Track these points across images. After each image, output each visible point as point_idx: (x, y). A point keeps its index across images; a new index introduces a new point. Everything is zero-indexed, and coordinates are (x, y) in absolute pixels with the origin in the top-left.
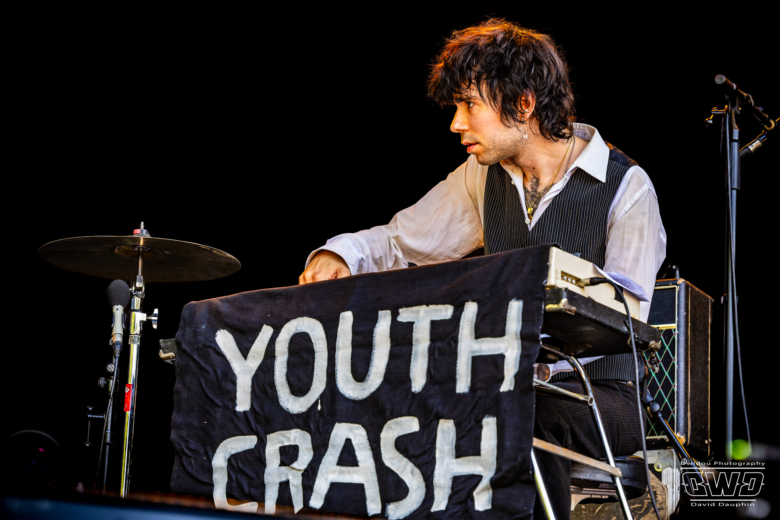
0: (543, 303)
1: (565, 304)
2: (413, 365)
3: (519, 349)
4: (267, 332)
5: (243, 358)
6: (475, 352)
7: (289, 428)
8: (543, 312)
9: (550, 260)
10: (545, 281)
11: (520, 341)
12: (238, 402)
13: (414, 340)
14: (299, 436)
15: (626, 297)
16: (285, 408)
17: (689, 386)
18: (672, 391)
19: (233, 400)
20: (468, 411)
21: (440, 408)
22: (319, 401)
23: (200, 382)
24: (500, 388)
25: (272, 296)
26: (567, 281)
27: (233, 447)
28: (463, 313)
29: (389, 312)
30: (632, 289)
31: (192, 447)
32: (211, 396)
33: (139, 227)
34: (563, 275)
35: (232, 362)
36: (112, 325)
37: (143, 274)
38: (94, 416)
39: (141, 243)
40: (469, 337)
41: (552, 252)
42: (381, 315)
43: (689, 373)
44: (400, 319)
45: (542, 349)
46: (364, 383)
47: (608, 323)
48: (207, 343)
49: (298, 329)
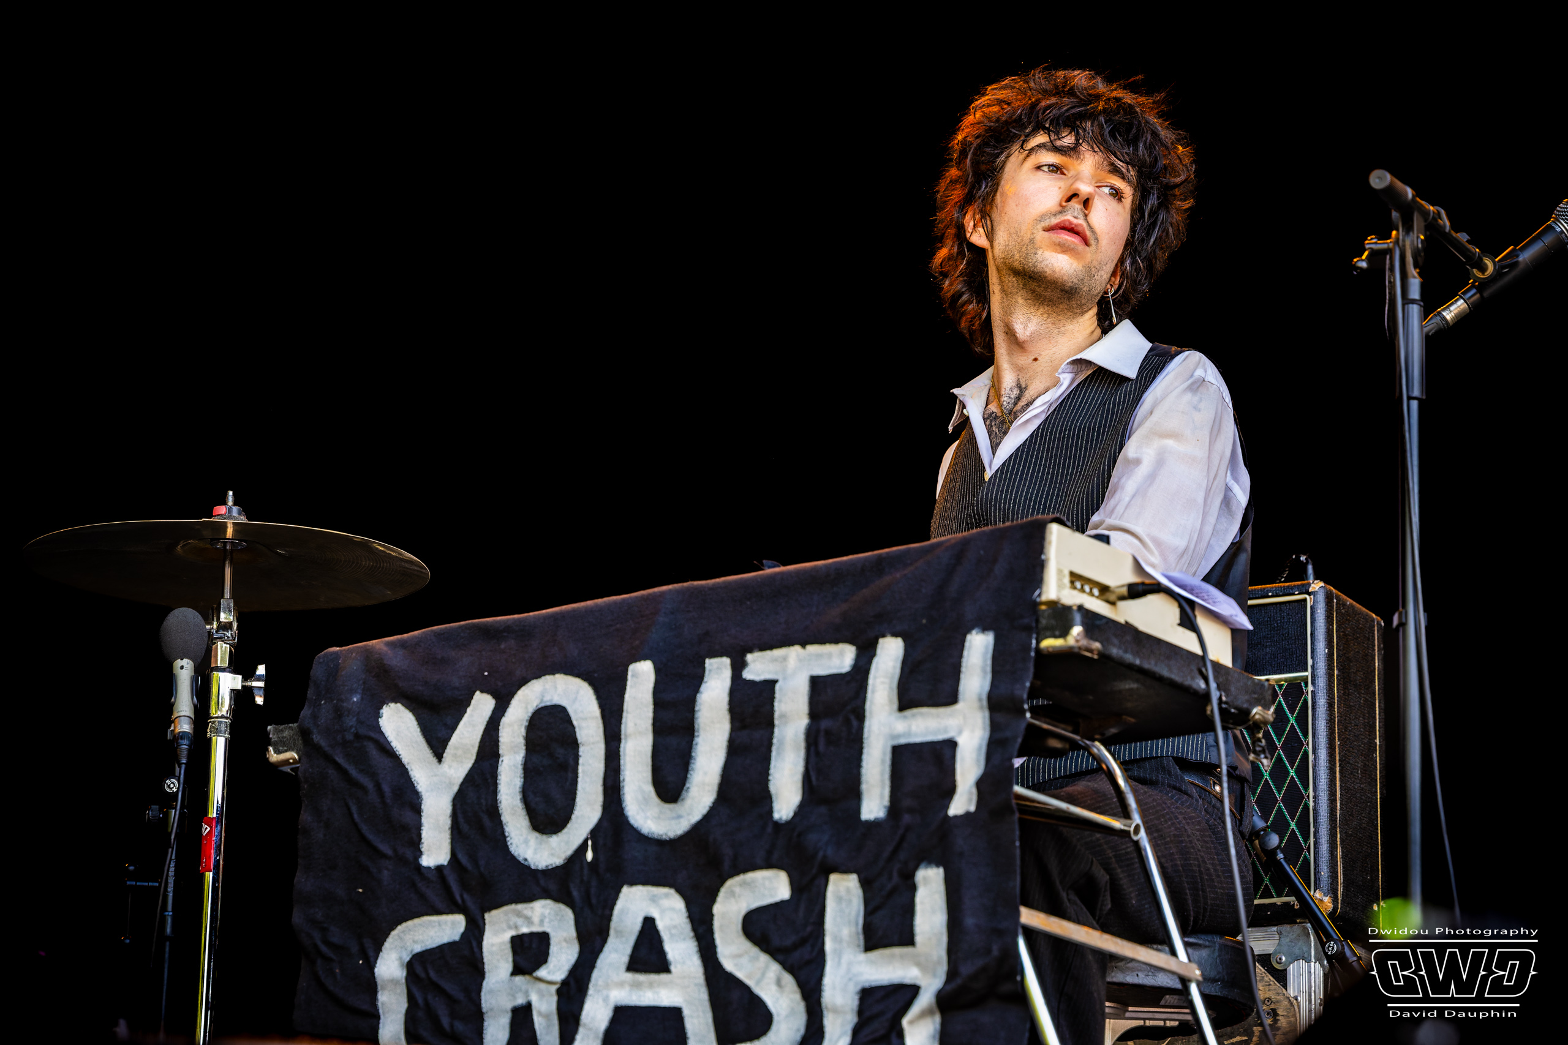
0: (1034, 636)
1: (1079, 638)
2: (775, 767)
3: (984, 729)
4: (482, 705)
5: (435, 760)
6: (898, 736)
7: (529, 899)
8: (1033, 654)
9: (1045, 550)
10: (1037, 593)
11: (987, 714)
12: (424, 847)
13: (776, 715)
14: (549, 914)
15: (1202, 622)
16: (521, 859)
17: (1338, 795)
18: (1303, 808)
19: (415, 843)
20: (886, 854)
21: (830, 852)
22: (590, 843)
23: (349, 809)
24: (947, 807)
25: (488, 633)
26: (1082, 590)
27: (416, 938)
28: (875, 661)
29: (726, 661)
30: (1213, 604)
31: (335, 940)
32: (370, 836)
33: (224, 502)
34: (1073, 579)
35: (413, 767)
36: (173, 700)
37: (233, 596)
38: (138, 884)
39: (228, 533)
40: (887, 708)
41: (1051, 533)
42: (711, 668)
43: (1338, 769)
44: (748, 675)
45: (1030, 727)
46: (679, 803)
47: (1165, 672)
48: (363, 731)
49: (545, 699)
